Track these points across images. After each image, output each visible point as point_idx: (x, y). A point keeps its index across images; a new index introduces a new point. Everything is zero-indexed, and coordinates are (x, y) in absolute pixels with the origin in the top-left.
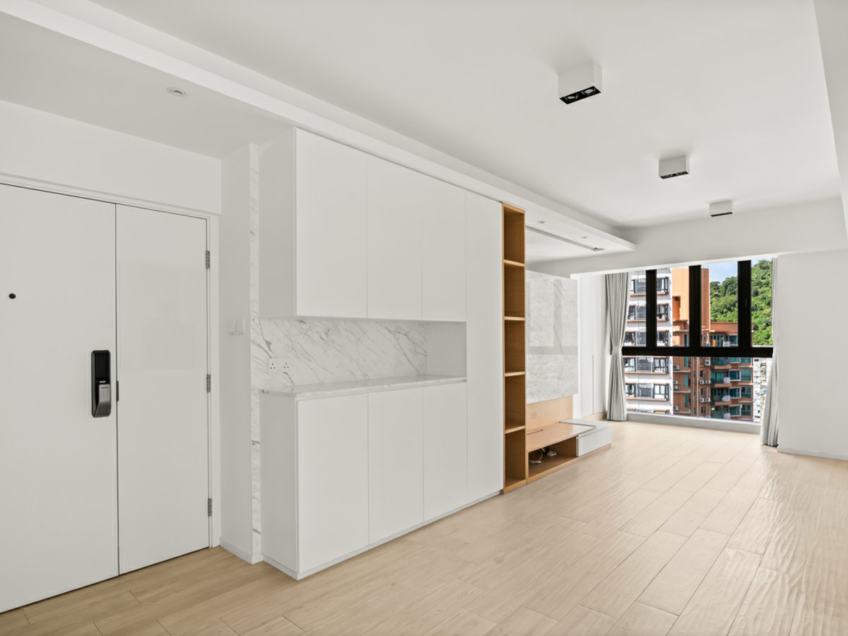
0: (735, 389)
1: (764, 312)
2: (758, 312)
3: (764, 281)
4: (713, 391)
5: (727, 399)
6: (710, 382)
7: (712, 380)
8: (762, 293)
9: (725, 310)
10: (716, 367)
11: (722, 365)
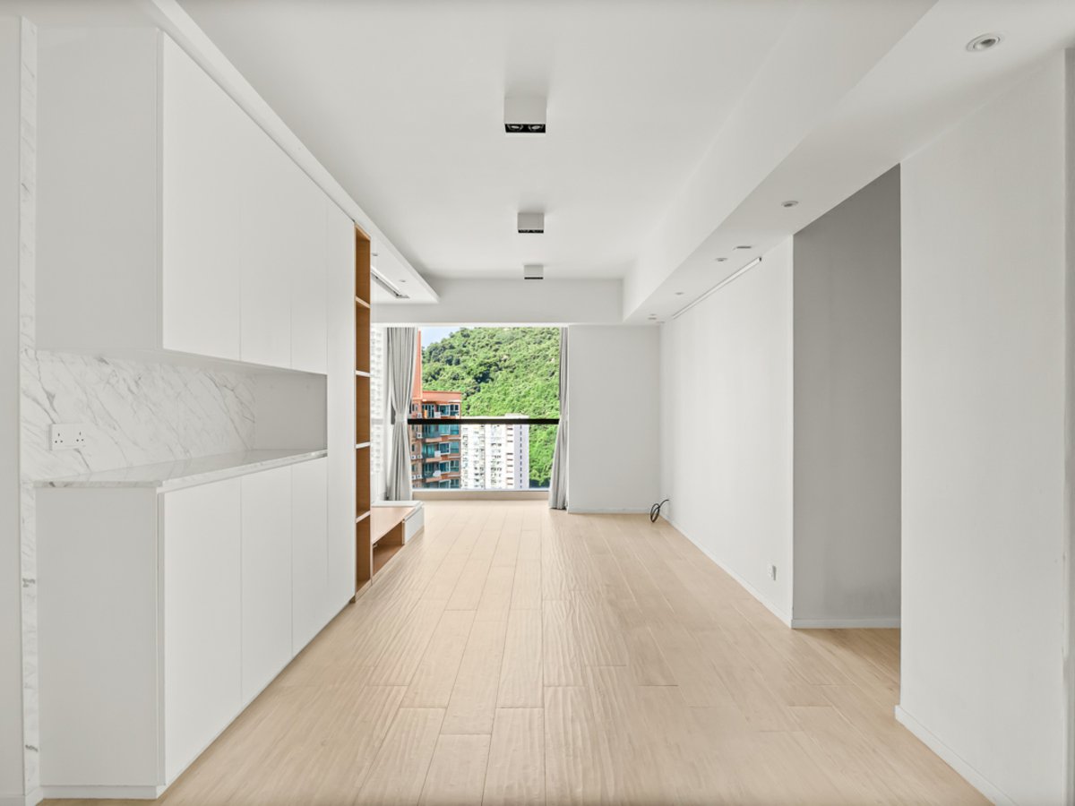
0: (445, 464)
1: (465, 381)
2: (460, 381)
3: (465, 349)
4: (425, 466)
5: (437, 474)
6: (421, 457)
7: (423, 454)
8: (464, 361)
9: (430, 378)
10: (428, 440)
11: (433, 437)
